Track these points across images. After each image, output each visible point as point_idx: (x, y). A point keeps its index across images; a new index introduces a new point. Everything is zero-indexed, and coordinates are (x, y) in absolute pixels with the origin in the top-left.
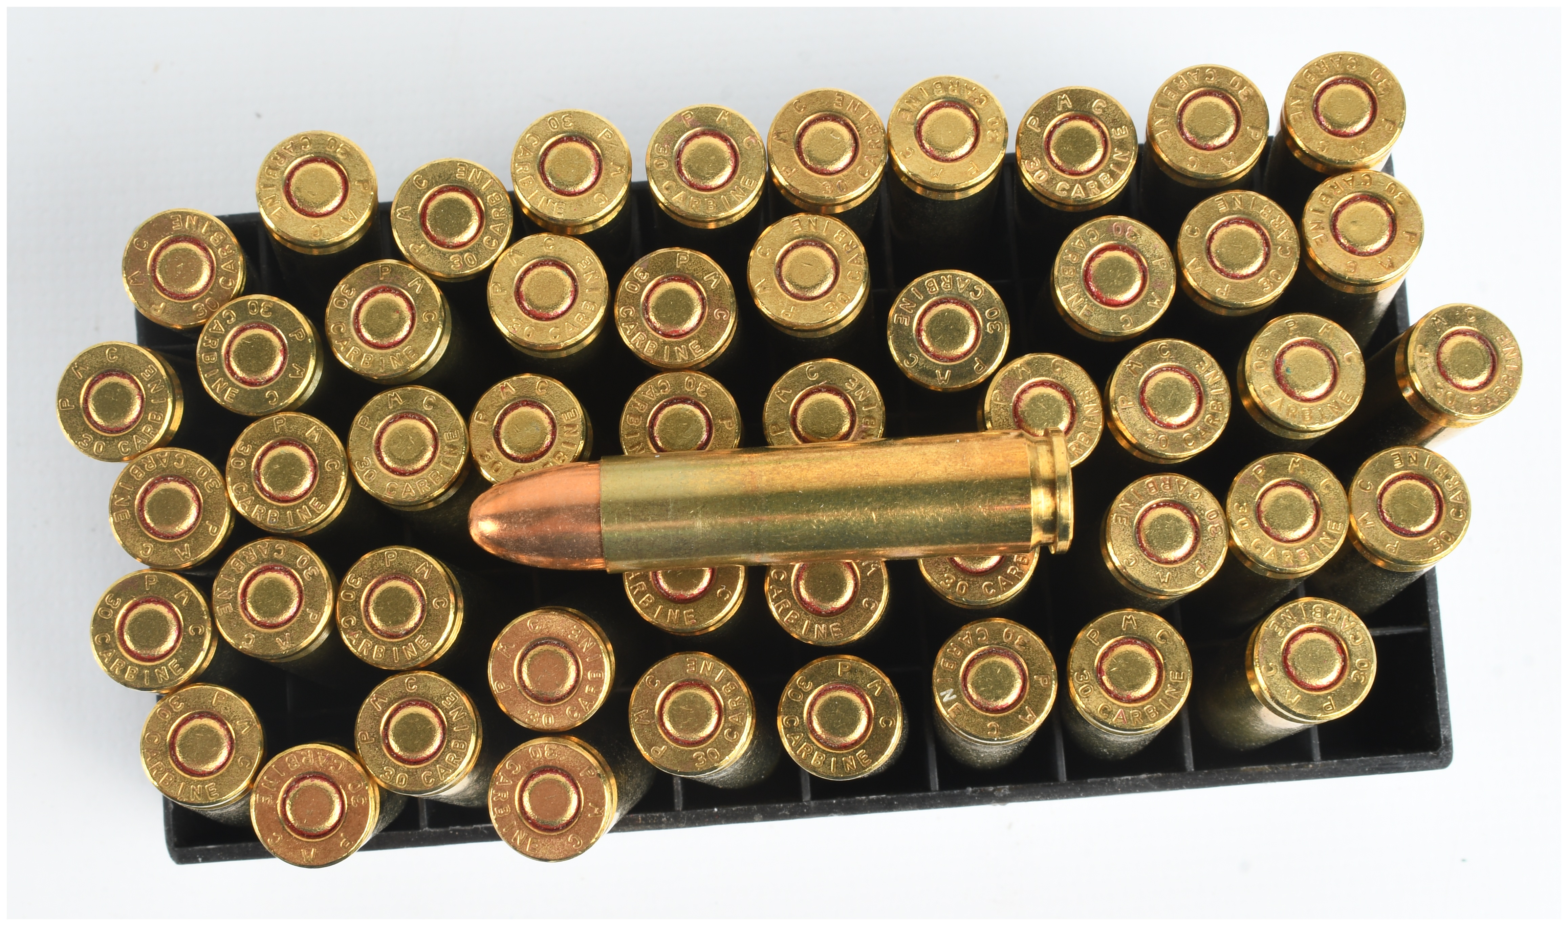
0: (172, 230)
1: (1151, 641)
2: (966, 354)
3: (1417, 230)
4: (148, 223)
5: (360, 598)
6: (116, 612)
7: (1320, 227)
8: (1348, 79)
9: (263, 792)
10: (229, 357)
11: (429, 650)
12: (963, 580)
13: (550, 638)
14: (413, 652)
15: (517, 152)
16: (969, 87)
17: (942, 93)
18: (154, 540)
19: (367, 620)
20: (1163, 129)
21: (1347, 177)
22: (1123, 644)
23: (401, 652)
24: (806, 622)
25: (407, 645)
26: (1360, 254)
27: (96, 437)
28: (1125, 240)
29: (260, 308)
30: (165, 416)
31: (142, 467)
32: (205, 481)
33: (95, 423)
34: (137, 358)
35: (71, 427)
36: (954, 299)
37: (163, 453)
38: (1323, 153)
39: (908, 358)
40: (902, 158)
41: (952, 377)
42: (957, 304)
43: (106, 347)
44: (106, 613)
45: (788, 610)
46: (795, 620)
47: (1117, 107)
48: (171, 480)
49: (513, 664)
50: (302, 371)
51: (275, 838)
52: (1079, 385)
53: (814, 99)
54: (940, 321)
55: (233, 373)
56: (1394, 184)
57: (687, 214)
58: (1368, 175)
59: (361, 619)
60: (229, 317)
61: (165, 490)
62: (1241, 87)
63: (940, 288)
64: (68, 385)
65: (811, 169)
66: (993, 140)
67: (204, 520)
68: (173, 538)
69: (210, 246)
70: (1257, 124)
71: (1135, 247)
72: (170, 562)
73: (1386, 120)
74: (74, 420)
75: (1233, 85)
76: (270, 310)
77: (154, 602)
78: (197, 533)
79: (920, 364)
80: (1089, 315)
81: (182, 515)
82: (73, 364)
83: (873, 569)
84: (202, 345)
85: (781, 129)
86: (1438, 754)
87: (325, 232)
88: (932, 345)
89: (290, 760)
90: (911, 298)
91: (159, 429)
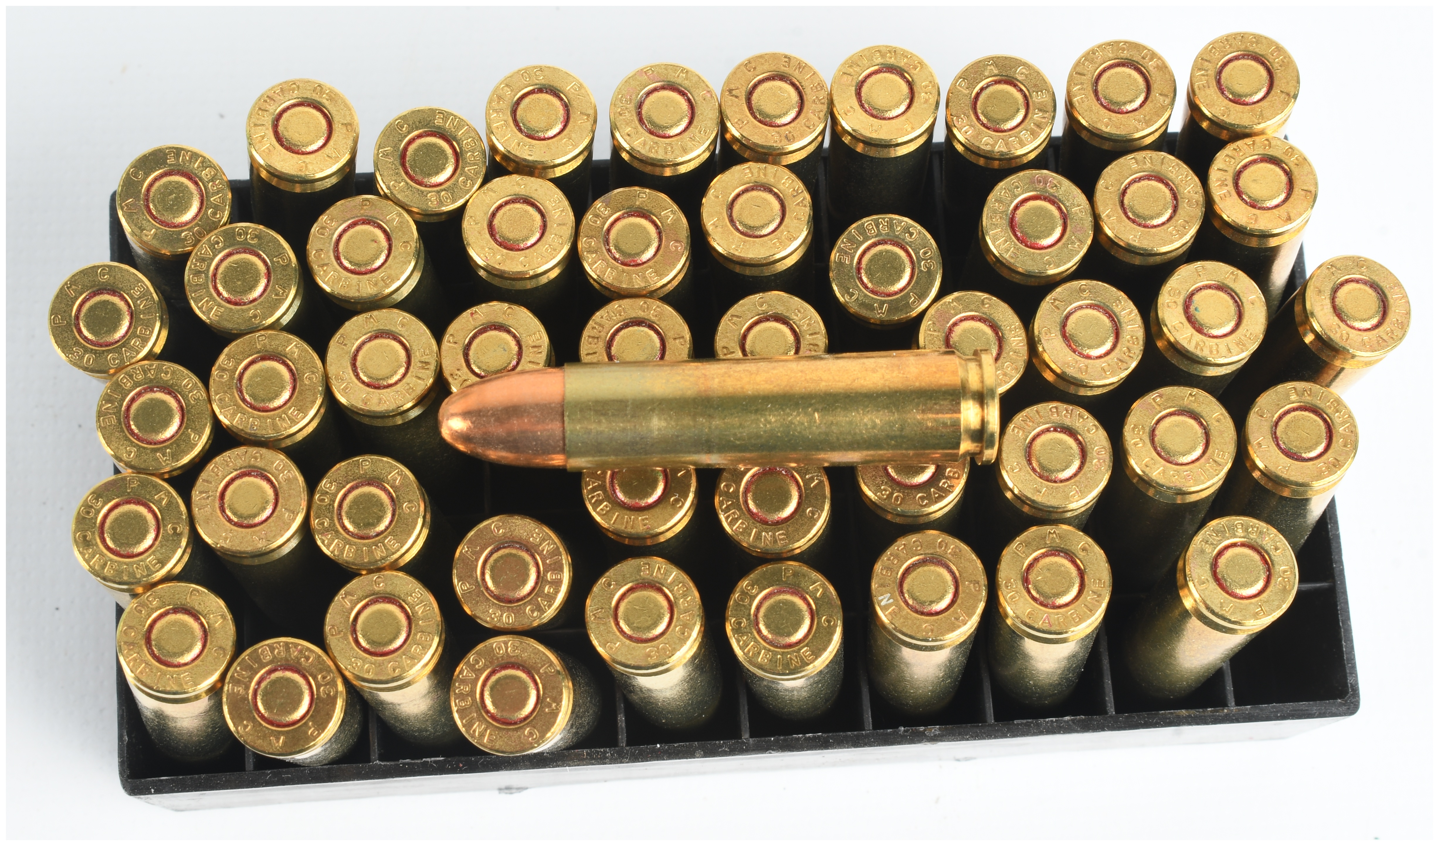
0: (167, 164)
1: (1073, 553)
2: (901, 290)
3: (1312, 189)
4: (145, 156)
5: (334, 501)
6: (98, 512)
7: (1223, 184)
8: (1248, 55)
9: (236, 682)
10: (216, 279)
11: (398, 550)
12: (899, 491)
13: (513, 542)
14: (382, 552)
15: (490, 102)
16: (905, 54)
17: (880, 60)
18: (138, 445)
19: (339, 522)
20: (1080, 94)
21: (1248, 141)
22: (1047, 556)
23: (370, 552)
24: (754, 530)
25: (377, 546)
26: (1260, 208)
27: (86, 350)
28: (1047, 191)
29: (247, 234)
30: (153, 330)
31: (131, 376)
32: (189, 392)
33: (85, 338)
34: (127, 277)
35: (62, 341)
36: (891, 241)
37: (151, 365)
38: (1224, 118)
39: (848, 293)
40: (844, 115)
41: (889, 310)
42: (894, 245)
43: (99, 267)
44: (88, 513)
45: (737, 520)
46: (743, 529)
47: (1038, 73)
48: (157, 391)
49: (477, 566)
50: (284, 292)
51: (246, 727)
52: (1005, 320)
53: (763, 61)
54: (878, 260)
55: (219, 294)
56: (1291, 148)
57: (647, 157)
58: (1267, 140)
59: (333, 521)
60: (218, 243)
61: (152, 400)
62: (1151, 59)
63: (878, 230)
64: (60, 303)
65: (760, 121)
66: (926, 101)
67: (187, 428)
68: (155, 444)
69: (201, 180)
70: (1165, 91)
71: (1055, 197)
72: (152, 466)
73: (1281, 91)
74: (66, 335)
75: (1143, 58)
76: (256, 236)
77: (134, 503)
78: (180, 442)
79: (860, 299)
80: (1015, 255)
81: (166, 424)
82: (66, 284)
83: (816, 481)
84: (190, 267)
85: (733, 87)
86: (1346, 701)
87: (310, 167)
88: (871, 281)
89: (263, 651)
90: (851, 240)
91: (147, 342)
